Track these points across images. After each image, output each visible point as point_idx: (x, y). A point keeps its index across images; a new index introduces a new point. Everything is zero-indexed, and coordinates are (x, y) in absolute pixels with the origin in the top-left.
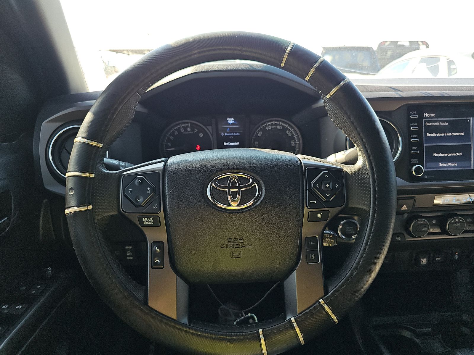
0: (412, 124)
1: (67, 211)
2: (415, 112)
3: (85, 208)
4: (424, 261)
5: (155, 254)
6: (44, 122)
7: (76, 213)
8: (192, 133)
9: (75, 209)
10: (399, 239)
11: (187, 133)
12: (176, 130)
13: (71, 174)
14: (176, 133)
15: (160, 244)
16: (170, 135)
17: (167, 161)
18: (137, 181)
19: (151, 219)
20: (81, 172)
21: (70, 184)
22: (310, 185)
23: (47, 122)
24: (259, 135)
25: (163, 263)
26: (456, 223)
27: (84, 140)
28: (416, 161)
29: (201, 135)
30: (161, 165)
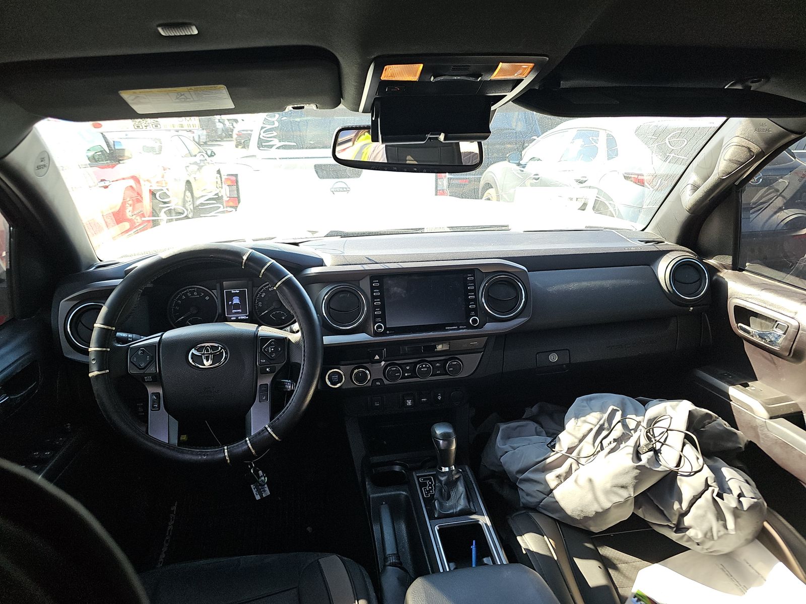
0: (375, 291)
1: (90, 375)
2: (377, 281)
3: (103, 372)
4: (409, 403)
5: (153, 402)
6: (63, 301)
7: (97, 376)
8: (198, 296)
9: (96, 373)
10: (378, 383)
11: (193, 297)
12: (183, 294)
13: (93, 349)
14: (184, 297)
15: (157, 395)
16: (178, 299)
17: (162, 335)
18: (140, 352)
19: (150, 377)
20: (100, 348)
21: (92, 356)
22: (261, 349)
23: (66, 301)
24: (263, 296)
25: (159, 407)
26: (424, 368)
27: (102, 326)
28: (379, 319)
29: (207, 298)
30: (157, 339)
